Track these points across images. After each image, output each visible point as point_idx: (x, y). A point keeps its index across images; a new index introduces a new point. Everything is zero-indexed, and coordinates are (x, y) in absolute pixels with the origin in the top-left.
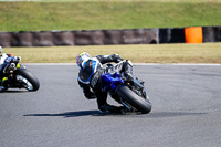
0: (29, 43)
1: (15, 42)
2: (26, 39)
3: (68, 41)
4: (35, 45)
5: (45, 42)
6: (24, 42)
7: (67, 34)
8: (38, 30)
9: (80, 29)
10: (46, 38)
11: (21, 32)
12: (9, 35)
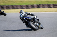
0: (42, 7)
1: (38, 7)
2: (41, 6)
3: (52, 7)
4: (43, 8)
5: (46, 7)
6: (40, 7)
7: (51, 5)
8: (44, 4)
9: (55, 4)
10: (46, 6)
11: (40, 5)
12: (36, 5)
